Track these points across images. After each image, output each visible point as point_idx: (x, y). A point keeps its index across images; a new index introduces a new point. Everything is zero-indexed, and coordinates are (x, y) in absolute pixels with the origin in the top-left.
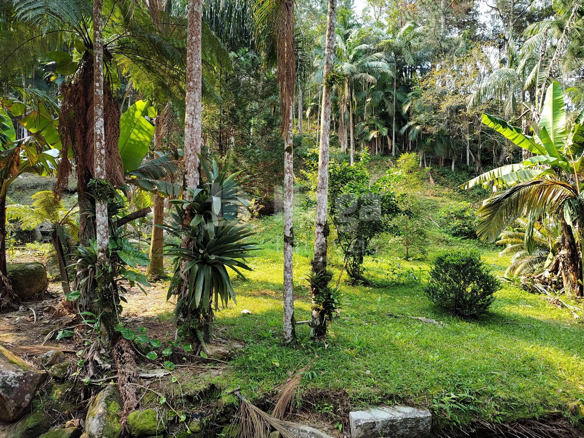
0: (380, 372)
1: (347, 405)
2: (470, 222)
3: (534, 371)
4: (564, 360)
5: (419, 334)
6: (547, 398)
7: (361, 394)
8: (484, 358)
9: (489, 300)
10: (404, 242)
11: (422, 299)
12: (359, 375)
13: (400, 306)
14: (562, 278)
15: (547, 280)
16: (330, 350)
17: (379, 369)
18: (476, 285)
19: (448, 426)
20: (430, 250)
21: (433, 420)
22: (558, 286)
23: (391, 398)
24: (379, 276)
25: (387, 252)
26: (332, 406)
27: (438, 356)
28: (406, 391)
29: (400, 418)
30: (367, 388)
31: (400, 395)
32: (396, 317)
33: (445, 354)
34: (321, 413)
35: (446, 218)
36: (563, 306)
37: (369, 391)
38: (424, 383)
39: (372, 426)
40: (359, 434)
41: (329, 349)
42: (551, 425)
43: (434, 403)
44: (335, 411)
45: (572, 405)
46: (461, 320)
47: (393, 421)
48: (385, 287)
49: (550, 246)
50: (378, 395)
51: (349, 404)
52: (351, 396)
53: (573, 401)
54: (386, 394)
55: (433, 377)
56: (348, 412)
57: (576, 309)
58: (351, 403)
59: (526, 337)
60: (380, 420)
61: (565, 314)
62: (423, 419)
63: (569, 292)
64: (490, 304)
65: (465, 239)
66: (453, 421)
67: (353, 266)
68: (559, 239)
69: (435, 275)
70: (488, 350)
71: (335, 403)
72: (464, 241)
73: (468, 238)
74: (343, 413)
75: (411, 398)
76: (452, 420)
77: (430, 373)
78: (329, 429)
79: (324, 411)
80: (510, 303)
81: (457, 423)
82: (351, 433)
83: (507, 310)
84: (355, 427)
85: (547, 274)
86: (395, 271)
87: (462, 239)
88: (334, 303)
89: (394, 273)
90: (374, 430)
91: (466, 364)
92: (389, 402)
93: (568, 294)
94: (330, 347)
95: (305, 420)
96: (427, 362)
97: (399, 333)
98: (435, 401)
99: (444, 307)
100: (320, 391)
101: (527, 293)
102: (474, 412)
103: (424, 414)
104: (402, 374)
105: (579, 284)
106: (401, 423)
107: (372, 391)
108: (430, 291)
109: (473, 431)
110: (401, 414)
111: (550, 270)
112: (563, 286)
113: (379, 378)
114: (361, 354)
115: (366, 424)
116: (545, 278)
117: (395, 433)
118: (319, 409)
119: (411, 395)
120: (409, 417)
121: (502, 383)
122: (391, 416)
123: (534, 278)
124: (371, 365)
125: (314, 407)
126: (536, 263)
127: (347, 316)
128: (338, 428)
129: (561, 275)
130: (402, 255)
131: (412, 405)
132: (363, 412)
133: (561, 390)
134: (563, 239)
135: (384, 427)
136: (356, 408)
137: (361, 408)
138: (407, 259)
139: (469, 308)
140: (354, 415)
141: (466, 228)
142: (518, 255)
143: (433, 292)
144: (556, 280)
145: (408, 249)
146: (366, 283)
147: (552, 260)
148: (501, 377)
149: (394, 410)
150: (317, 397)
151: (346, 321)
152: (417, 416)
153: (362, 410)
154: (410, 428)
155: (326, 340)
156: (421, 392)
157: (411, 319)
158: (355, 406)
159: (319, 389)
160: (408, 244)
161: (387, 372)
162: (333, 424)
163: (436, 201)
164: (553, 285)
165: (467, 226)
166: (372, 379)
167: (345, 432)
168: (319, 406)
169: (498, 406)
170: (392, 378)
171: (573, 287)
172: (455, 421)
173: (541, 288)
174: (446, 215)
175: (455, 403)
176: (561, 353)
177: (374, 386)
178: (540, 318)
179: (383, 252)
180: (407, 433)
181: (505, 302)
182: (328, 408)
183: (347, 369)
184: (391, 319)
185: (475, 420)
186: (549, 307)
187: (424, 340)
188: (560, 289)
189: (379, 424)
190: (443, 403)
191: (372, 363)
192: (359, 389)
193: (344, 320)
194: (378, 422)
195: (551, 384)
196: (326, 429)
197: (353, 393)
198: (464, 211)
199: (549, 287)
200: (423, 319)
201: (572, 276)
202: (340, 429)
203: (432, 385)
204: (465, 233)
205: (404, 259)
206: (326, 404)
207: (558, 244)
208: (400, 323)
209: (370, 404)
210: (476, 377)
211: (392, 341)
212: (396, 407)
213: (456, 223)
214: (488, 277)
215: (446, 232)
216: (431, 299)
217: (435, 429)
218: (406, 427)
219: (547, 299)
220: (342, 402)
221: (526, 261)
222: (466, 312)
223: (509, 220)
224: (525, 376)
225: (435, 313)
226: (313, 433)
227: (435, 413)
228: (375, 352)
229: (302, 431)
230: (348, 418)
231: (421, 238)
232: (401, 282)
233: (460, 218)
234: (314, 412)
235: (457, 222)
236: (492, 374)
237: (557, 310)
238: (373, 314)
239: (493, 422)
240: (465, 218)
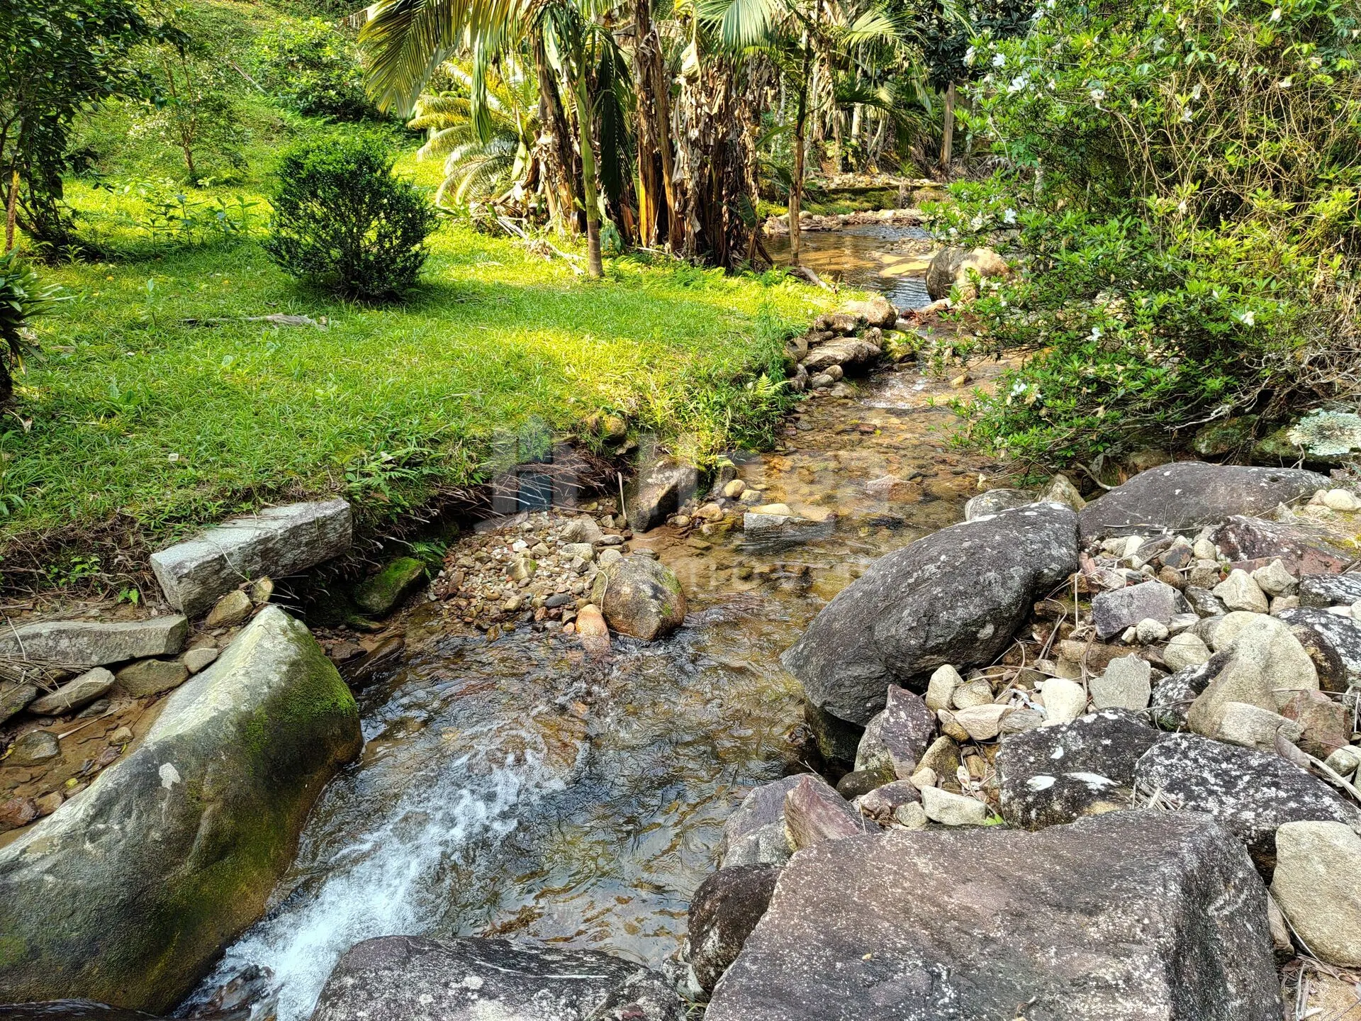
0: (206, 450)
1: (138, 544)
2: (339, 76)
3: (527, 376)
4: (572, 346)
5: (277, 351)
6: (553, 418)
7: (170, 507)
8: (432, 373)
9: (417, 255)
10: (177, 133)
11: (263, 274)
12: (150, 469)
13: (210, 298)
14: (546, 200)
15: (519, 208)
16: (42, 432)
17: (200, 444)
18: (384, 222)
19: (386, 519)
20: (253, 157)
21: (354, 515)
22: (540, 216)
23: (248, 495)
24: (126, 231)
25: (129, 166)
26: (94, 559)
27: (335, 387)
28: (282, 472)
29: (280, 531)
30: (180, 491)
31: (270, 485)
32: (207, 325)
33: (348, 380)
34: (68, 583)
35: (277, 65)
36: (553, 256)
37: (186, 496)
38: (319, 448)
39: (218, 567)
40: (190, 593)
41: (36, 432)
42: (564, 463)
43: (349, 482)
44: (106, 565)
45: (591, 419)
46: (367, 307)
47: (267, 540)
48: (156, 256)
49: (520, 128)
50: (215, 498)
51: (142, 539)
52: (143, 520)
53: (592, 412)
54: (234, 492)
55: (336, 431)
56: (146, 555)
57: (576, 258)
58: (146, 535)
59: (502, 321)
60: (234, 549)
61: (559, 270)
62: (332, 518)
63: (560, 228)
64: (421, 263)
65: (333, 122)
66: (393, 507)
67: (34, 206)
68: (534, 110)
69: (288, 205)
70: (437, 356)
71: (102, 549)
72: (332, 128)
73: (339, 119)
74: (130, 563)
75: (297, 483)
76: (393, 505)
77: (326, 426)
78: (102, 610)
79: (76, 573)
80: (457, 260)
81: (403, 507)
82: (166, 600)
83: (454, 275)
84: (174, 582)
85: (518, 193)
86: (171, 212)
87: (326, 123)
88: (15, 299)
89: (171, 218)
90: (223, 574)
91: (400, 391)
92: (245, 506)
93: (559, 230)
94: (43, 424)
95: (25, 614)
96: (314, 405)
97: (230, 358)
98: (350, 476)
99: (321, 285)
100: (47, 534)
101: (486, 237)
102: (432, 477)
103: (334, 507)
104: (260, 440)
105: (576, 208)
106: (285, 540)
107: (197, 494)
108: (281, 250)
109: (435, 512)
110: (281, 523)
111: (523, 182)
112: (548, 217)
113: (207, 461)
114: (139, 422)
115: (201, 567)
116: (516, 202)
117: (276, 563)
118: (58, 576)
119: (295, 477)
120: (300, 522)
121: (475, 410)
122: (258, 532)
123: (495, 204)
124: (177, 441)
125: (42, 577)
126: (494, 170)
127: (64, 343)
128: (127, 601)
129: (543, 192)
130: (178, 172)
131: (302, 498)
132: (186, 545)
133: (573, 400)
134: (544, 108)
135: (248, 559)
136: (166, 542)
137: (177, 538)
138: (194, 182)
139: (379, 277)
140: (163, 559)
141: (332, 93)
142: (456, 154)
143: (288, 251)
144: (536, 205)
145: (190, 154)
146: (93, 254)
147: (525, 159)
148: (471, 399)
149: (262, 518)
150: (43, 551)
151: (66, 356)
152: (318, 515)
153: (182, 541)
154: (307, 544)
155: (20, 410)
156: (316, 465)
157: (248, 322)
158: (159, 540)
159: (42, 532)
160: (187, 140)
161: (222, 445)
162: (110, 596)
163: (239, 15)
164: (532, 217)
165: (333, 87)
166: (190, 469)
167: (149, 604)
168: (56, 570)
169: (474, 455)
170: (239, 454)
171: (567, 216)
172: (399, 505)
173: (510, 225)
174: (275, 56)
175: (392, 470)
176: (565, 336)
177: (199, 482)
178: (519, 284)
179: (117, 169)
180: (303, 557)
181: (448, 261)
182: (86, 566)
183: (113, 464)
184: (196, 330)
185: (435, 492)
186: (530, 260)
187: (295, 361)
188: (543, 223)
189: (235, 557)
190: (369, 475)
191: (180, 435)
192: (160, 500)
193: (58, 354)
194: (230, 554)
195: (558, 393)
196: (94, 612)
197: (148, 512)
198: (319, 45)
199: (525, 221)
200: (279, 317)
201: (563, 193)
202: (135, 599)
203: (337, 447)
204: (330, 107)
205: (187, 184)
206: (77, 560)
207: (534, 122)
208: (223, 336)
209: (199, 524)
210: (424, 409)
211: (217, 378)
212: (265, 511)
213: (304, 80)
214: (408, 200)
215: (285, 106)
216: (287, 266)
217: (361, 531)
218: (299, 546)
219: (525, 246)
220: (120, 540)
221: (474, 166)
222: (375, 287)
223: (435, 56)
224: (513, 389)
225: (304, 300)
226: (60, 632)
227: (355, 501)
228: (178, 408)
229: (24, 638)
230: (149, 569)
231: (222, 122)
232: (197, 241)
233: (314, 64)
234: (44, 588)
235: (306, 78)
236: (454, 399)
237: (545, 265)
238: (143, 326)
239: (470, 486)
240: (326, 65)
